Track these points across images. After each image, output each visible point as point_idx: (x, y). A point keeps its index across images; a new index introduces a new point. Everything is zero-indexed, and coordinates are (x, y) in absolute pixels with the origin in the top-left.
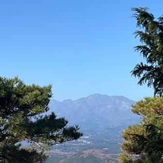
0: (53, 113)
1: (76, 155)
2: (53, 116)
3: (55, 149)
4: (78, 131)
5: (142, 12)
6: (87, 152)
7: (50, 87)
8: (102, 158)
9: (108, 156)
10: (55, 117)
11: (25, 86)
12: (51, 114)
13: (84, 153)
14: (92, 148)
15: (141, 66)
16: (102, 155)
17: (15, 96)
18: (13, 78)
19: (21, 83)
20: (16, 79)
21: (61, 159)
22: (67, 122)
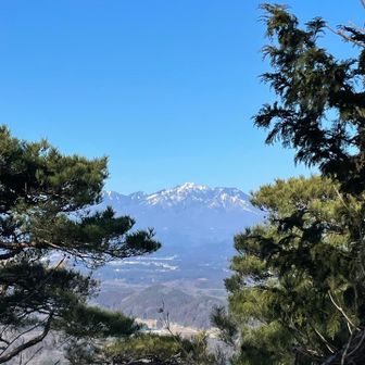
0: (109, 209)
1: (150, 289)
2: (109, 213)
3: (115, 277)
4: (153, 239)
5: (276, 12)
6: (170, 285)
7: (105, 160)
8: (195, 295)
9: (206, 291)
10: (112, 214)
11: (60, 157)
12: (105, 209)
13: (163, 287)
14: (179, 278)
15: (272, 108)
16: (196, 290)
17: (41, 172)
18: (39, 141)
19: (54, 152)
20: (44, 143)
21: (124, 296)
22: (133, 223)
